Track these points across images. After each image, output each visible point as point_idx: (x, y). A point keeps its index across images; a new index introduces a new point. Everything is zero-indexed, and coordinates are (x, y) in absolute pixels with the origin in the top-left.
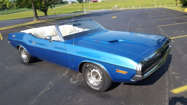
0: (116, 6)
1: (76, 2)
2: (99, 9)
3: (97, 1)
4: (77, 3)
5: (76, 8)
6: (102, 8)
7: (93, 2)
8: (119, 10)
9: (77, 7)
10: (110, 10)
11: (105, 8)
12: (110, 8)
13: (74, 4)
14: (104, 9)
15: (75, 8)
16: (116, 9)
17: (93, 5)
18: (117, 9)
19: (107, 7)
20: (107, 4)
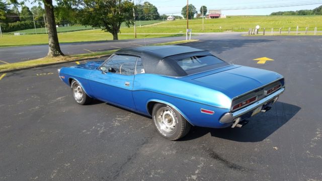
0: (258, 27)
1: (180, 18)
2: (221, 31)
3: (218, 17)
4: (183, 18)
5: (177, 28)
6: (226, 30)
7: (211, 17)
8: (266, 34)
9: (178, 26)
10: (245, 33)
11: (232, 30)
12: (243, 30)
13: (178, 20)
14: (230, 31)
15: (175, 27)
16: (257, 33)
17: (211, 23)
18: (261, 33)
19: (236, 28)
20: (237, 22)
